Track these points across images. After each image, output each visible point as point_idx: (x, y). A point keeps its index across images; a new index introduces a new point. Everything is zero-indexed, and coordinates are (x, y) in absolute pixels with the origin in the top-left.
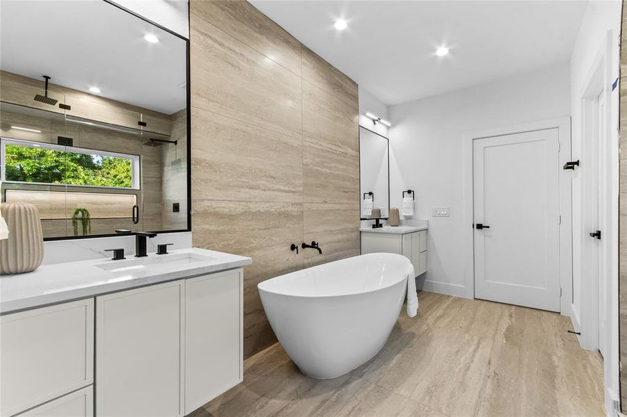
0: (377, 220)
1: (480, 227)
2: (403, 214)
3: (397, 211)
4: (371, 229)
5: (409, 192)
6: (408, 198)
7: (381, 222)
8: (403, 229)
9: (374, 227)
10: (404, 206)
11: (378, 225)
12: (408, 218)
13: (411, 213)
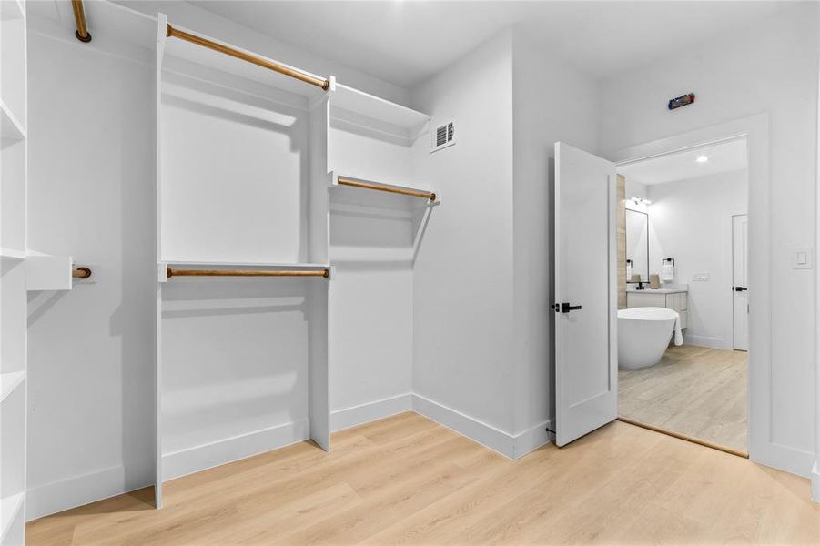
0: (640, 284)
1: (739, 289)
2: (663, 278)
3: (657, 277)
4: (635, 290)
5: (669, 260)
6: (668, 266)
7: (643, 285)
8: (664, 290)
9: (638, 288)
10: (665, 272)
11: (640, 287)
12: (668, 282)
13: (671, 278)
